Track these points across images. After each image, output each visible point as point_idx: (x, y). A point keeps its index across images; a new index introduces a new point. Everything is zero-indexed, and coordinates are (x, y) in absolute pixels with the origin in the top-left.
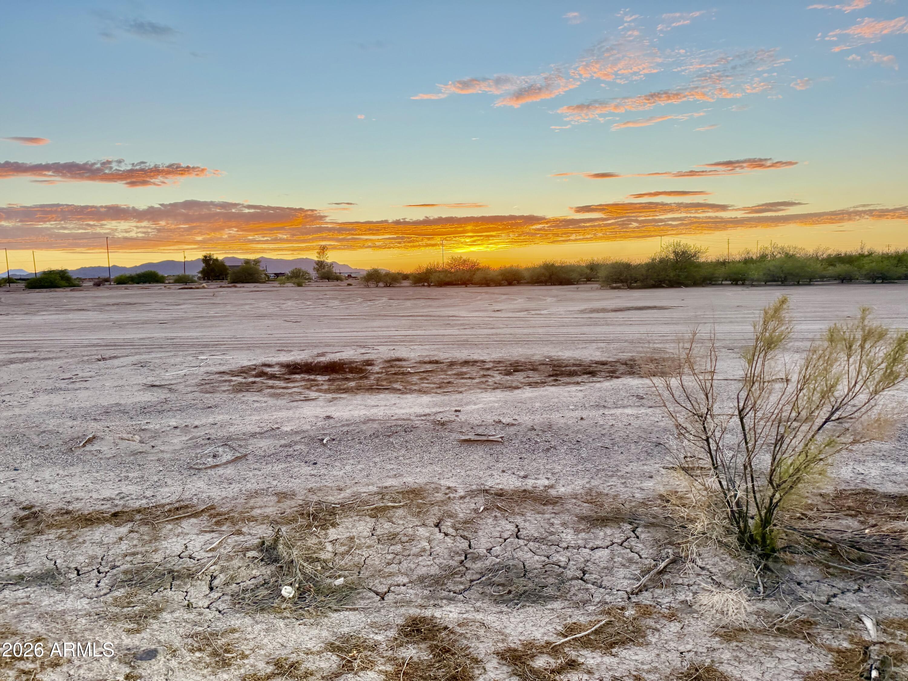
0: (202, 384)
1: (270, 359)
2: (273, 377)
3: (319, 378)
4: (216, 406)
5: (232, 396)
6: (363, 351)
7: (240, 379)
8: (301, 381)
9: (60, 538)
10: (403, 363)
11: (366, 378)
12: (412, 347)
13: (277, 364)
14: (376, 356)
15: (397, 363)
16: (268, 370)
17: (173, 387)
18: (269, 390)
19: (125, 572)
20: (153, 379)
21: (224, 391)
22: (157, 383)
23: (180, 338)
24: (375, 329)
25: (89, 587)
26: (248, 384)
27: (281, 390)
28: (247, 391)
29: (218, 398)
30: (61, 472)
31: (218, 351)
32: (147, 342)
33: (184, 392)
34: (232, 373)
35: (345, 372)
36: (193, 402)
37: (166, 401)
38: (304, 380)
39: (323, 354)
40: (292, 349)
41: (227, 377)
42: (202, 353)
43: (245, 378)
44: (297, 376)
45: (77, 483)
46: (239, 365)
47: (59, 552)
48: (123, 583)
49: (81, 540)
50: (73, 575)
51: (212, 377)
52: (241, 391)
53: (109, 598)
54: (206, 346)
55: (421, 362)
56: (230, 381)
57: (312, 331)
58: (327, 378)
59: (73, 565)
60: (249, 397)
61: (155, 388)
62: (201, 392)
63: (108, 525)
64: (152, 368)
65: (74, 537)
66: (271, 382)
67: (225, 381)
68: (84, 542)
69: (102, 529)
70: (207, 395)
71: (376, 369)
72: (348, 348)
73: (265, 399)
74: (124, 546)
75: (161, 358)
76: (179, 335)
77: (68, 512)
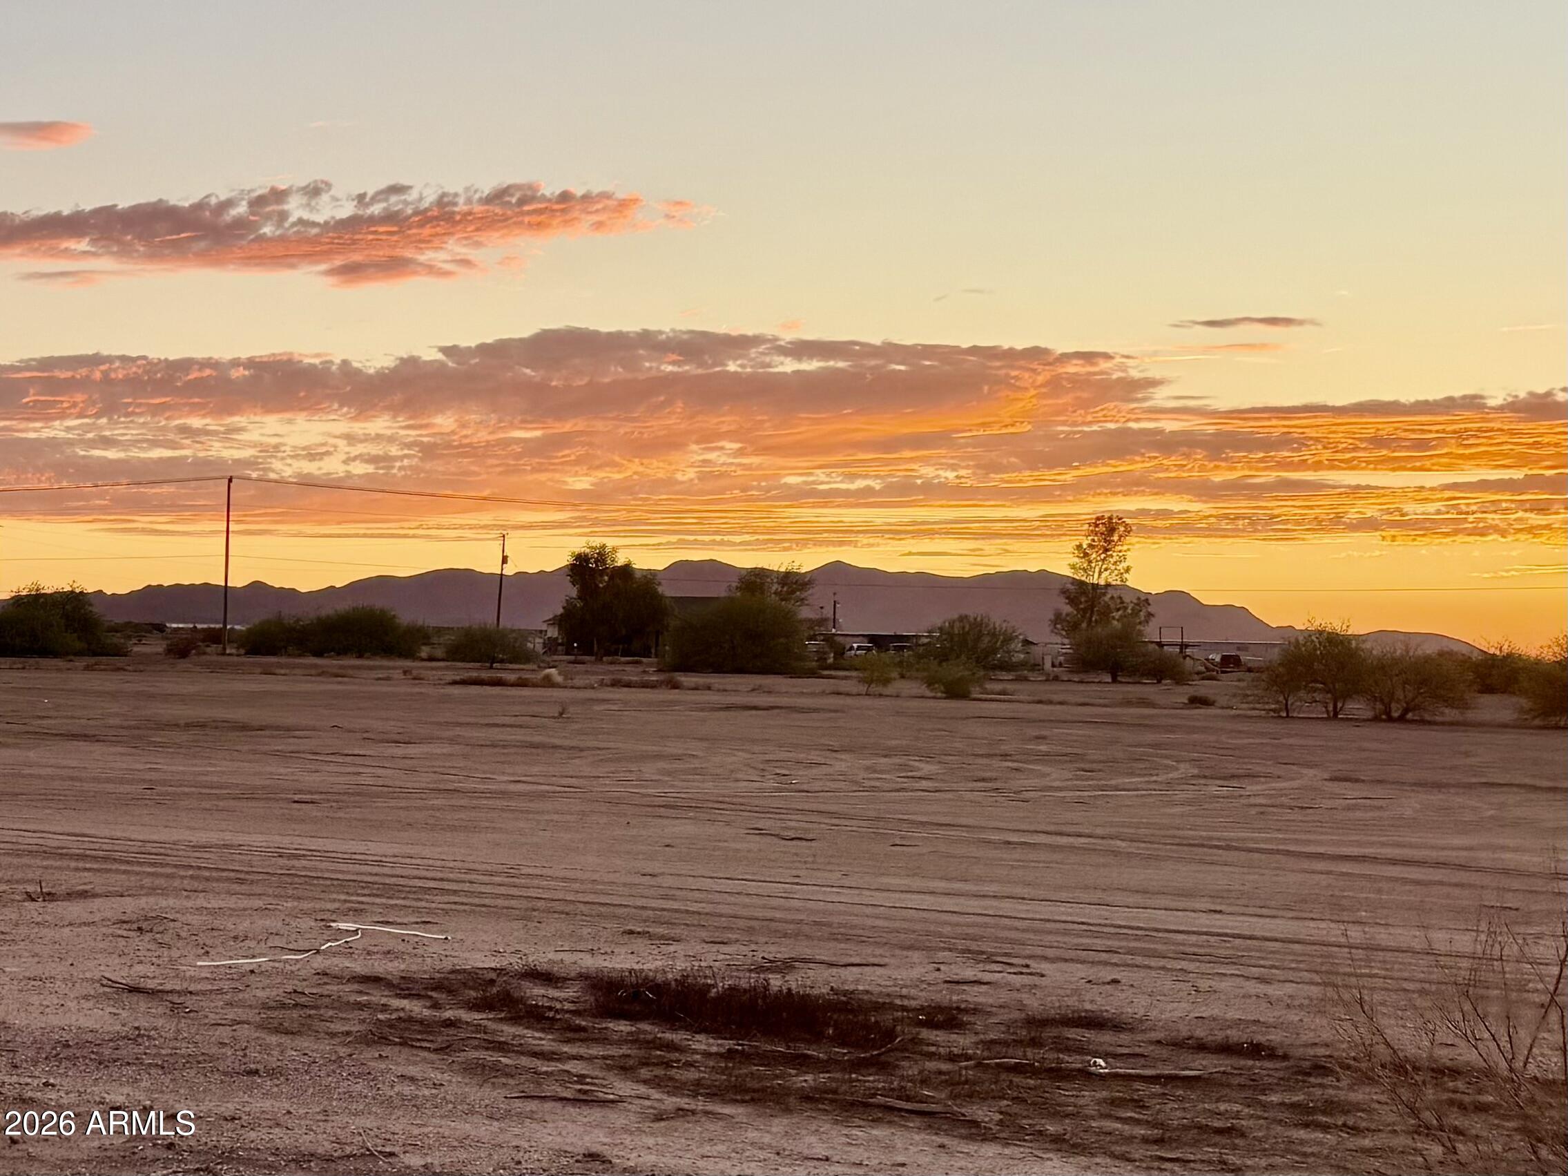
0: (283, 1006)
1: (568, 958)
2: (536, 1016)
3: (702, 1043)
4: (273, 1073)
5: (343, 1051)
6: (969, 973)
7: (416, 1008)
8: (620, 1043)
10: (1106, 1038)
11: (882, 1066)
12: (1204, 984)
13: (583, 977)
14: (1004, 996)
15: (1072, 1033)
16: (536, 993)
17: (190, 1002)
18: (482, 1054)
20: (150, 970)
21: (333, 1035)
22: (151, 984)
23: (326, 855)
24: (1119, 898)
26: (426, 1026)
27: (525, 1061)
28: (404, 1044)
29: (294, 1050)
31: (417, 910)
32: (212, 858)
33: (213, 1018)
34: (405, 987)
35: (817, 1038)
36: (214, 1050)
37: (137, 1036)
38: (634, 1040)
39: (786, 966)
40: (676, 932)
41: (377, 996)
42: (357, 912)
43: (436, 1006)
44: (623, 1027)
46: (447, 965)
51: (333, 988)
52: (384, 1040)
54: (388, 890)
55: (1178, 1044)
56: (385, 1008)
57: (834, 877)
58: (728, 1044)
60: (401, 1062)
61: (135, 998)
62: (260, 1026)
64: (166, 938)
66: (509, 1031)
67: (361, 1006)
70: (273, 1039)
71: (961, 1041)
72: (916, 956)
73: (437, 1076)
75: (213, 912)
76: (330, 845)
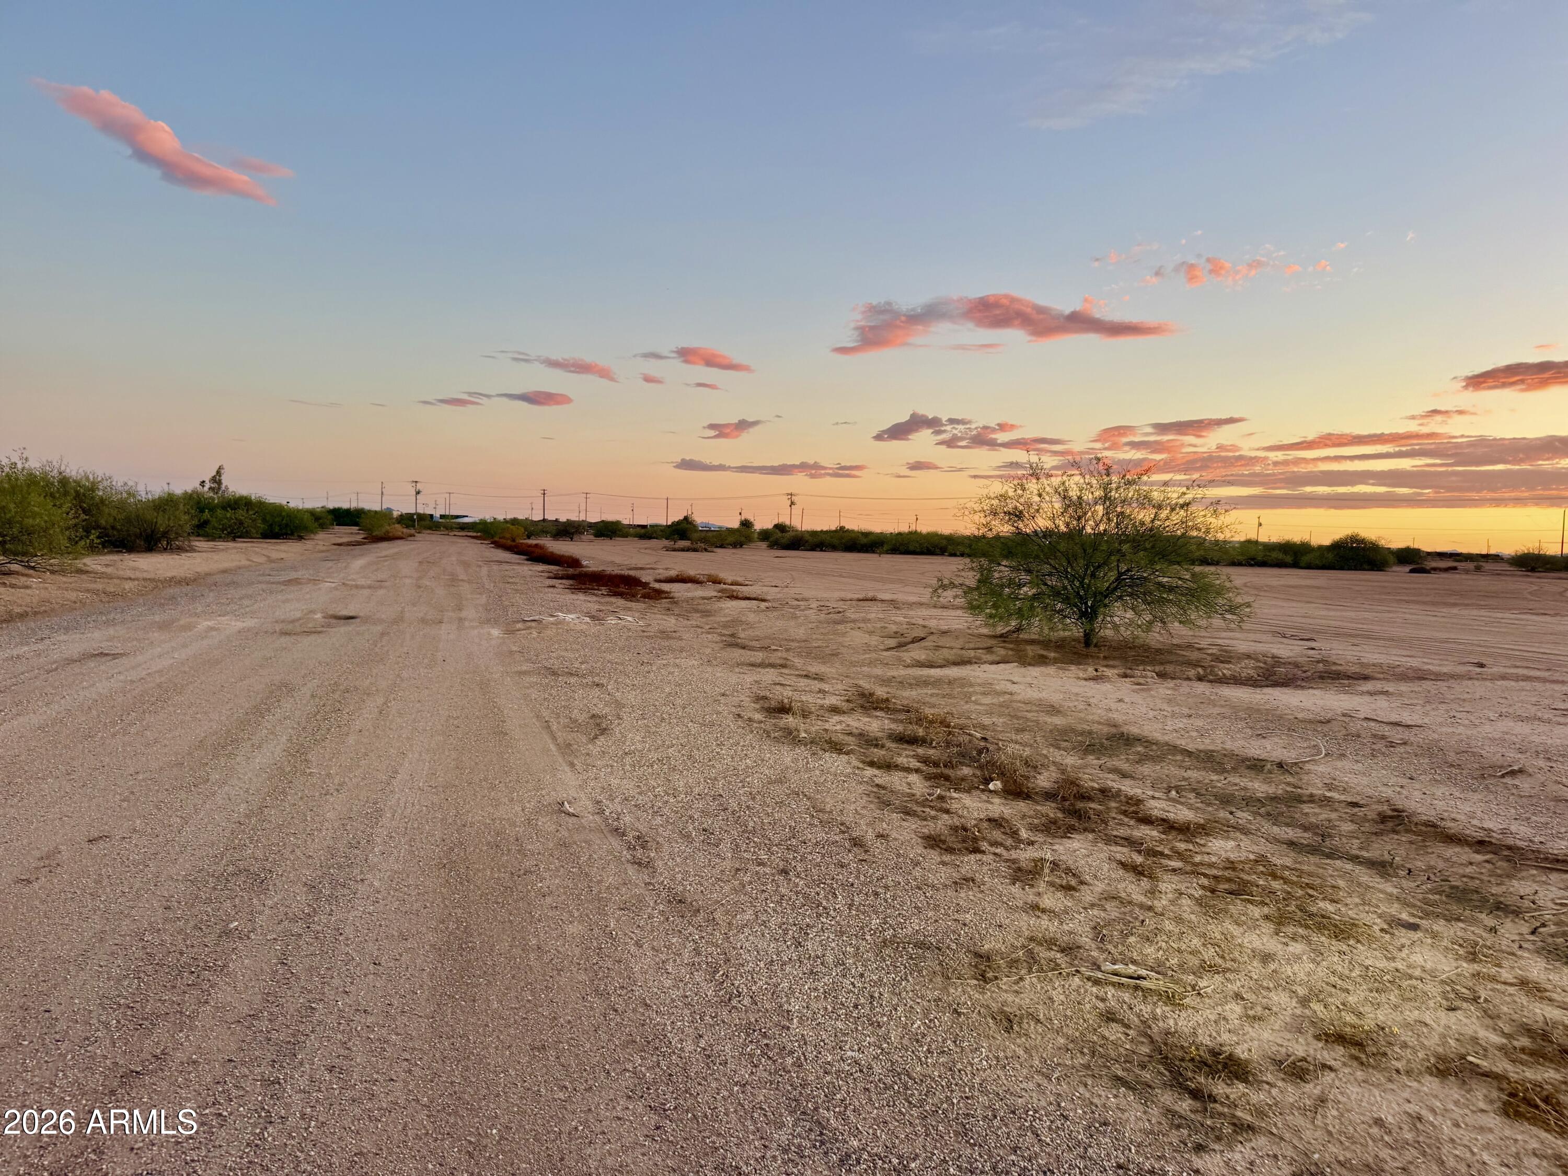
9: (1411, 842)
19: (1452, 887)
25: (1405, 883)
30: (1457, 794)
45: (1467, 808)
47: (1403, 852)
48: (1440, 893)
49: (1430, 851)
50: (1402, 873)
53: (1421, 896)
59: (1408, 866)
63: (1467, 849)
65: (1426, 846)
68: (1433, 853)
69: (1457, 849)
74: (1469, 870)
77: (1434, 826)
